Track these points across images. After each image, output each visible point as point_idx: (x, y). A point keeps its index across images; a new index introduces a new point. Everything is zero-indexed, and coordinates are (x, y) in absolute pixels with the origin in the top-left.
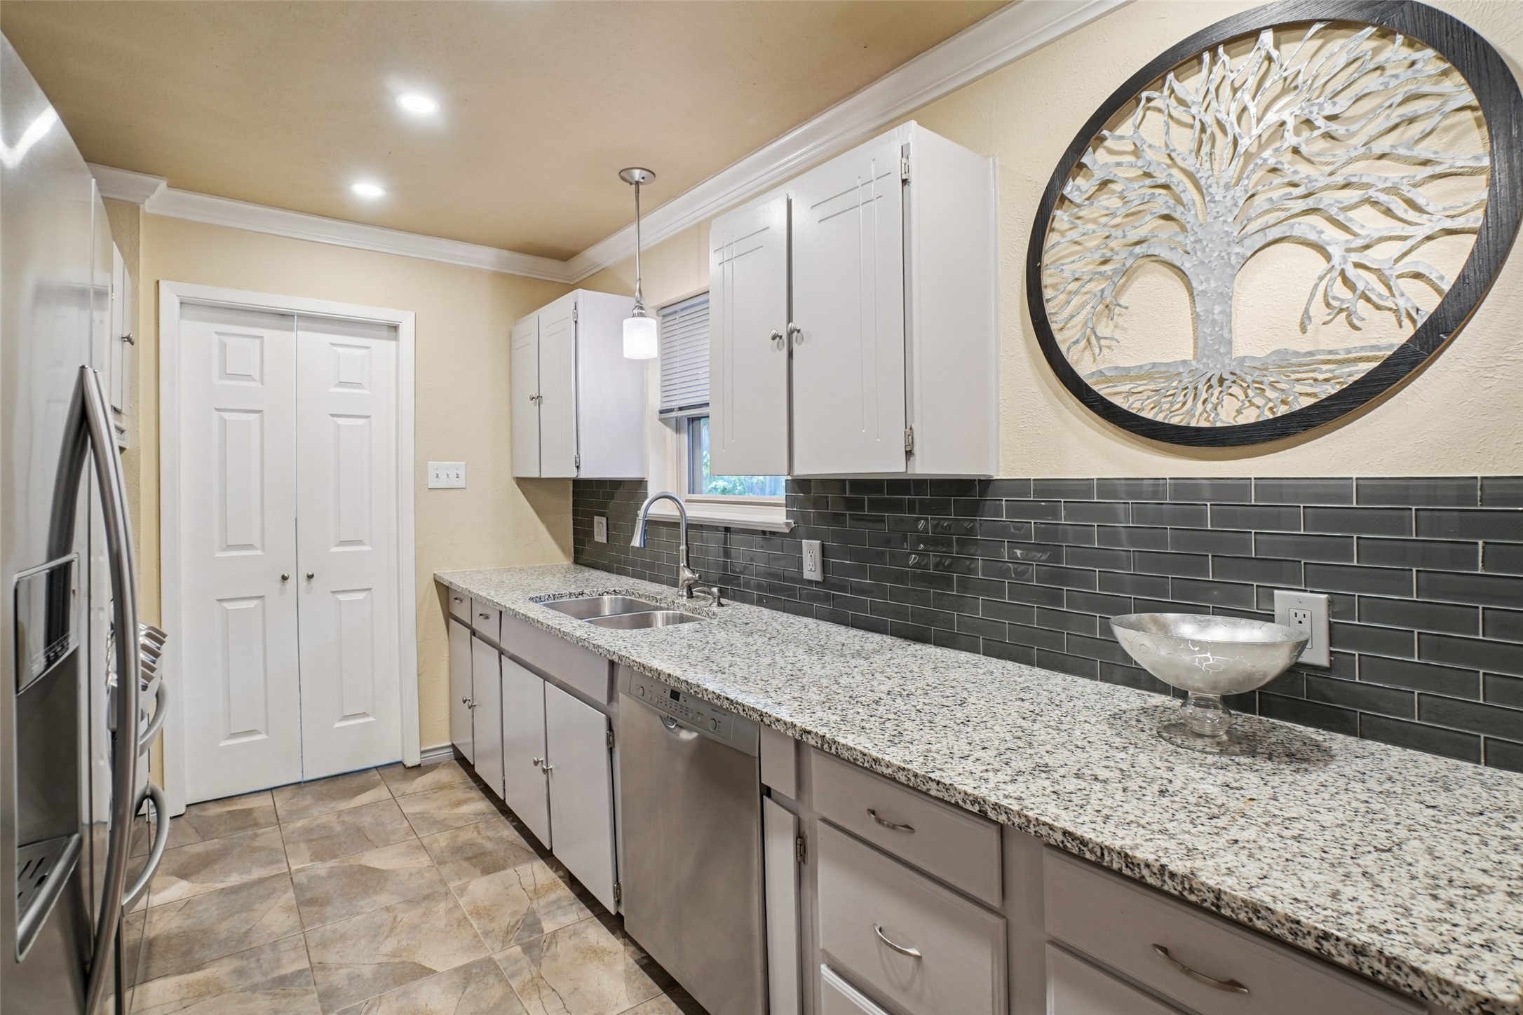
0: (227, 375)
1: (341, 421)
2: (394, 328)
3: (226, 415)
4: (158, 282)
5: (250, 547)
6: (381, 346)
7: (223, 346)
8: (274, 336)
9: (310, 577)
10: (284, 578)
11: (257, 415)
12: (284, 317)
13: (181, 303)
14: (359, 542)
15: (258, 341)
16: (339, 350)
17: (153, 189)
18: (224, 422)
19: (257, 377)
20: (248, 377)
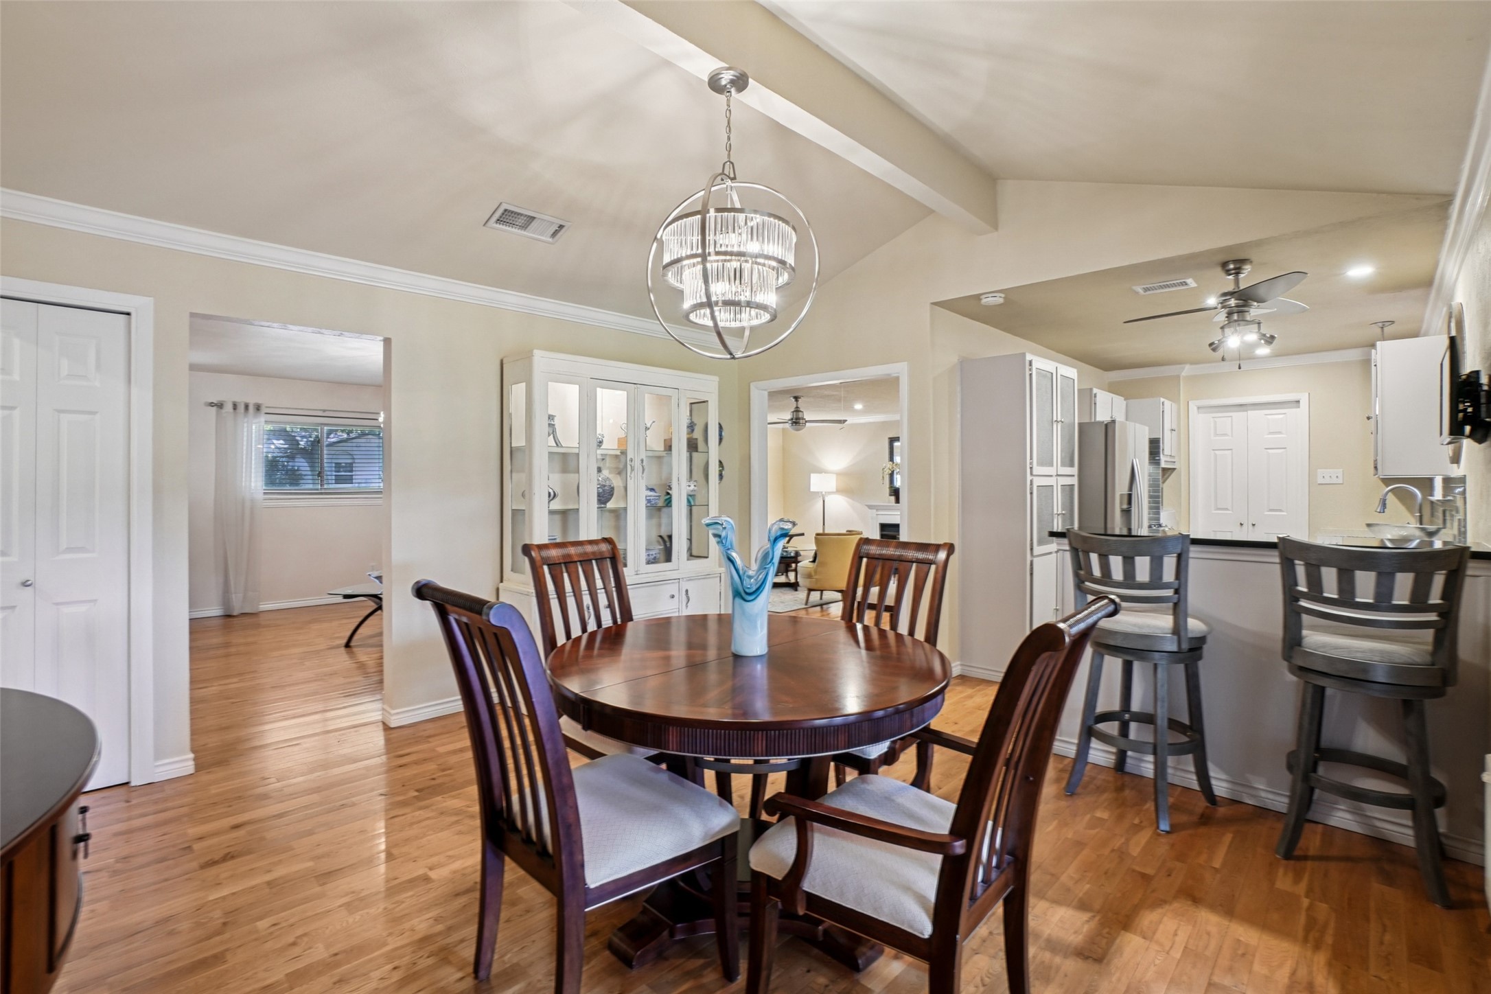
0: (1216, 435)
1: (1270, 451)
2: (1298, 402)
3: (1217, 452)
4: (1188, 402)
5: (1227, 509)
6: (1291, 412)
7: (1215, 422)
8: (1238, 416)
9: (1254, 525)
10: (1241, 524)
11: (1230, 451)
12: (1242, 407)
13: (1198, 408)
14: (1280, 511)
15: (1230, 418)
16: (1268, 417)
17: (1184, 368)
18: (1216, 455)
19: (1230, 434)
20: (1225, 435)
